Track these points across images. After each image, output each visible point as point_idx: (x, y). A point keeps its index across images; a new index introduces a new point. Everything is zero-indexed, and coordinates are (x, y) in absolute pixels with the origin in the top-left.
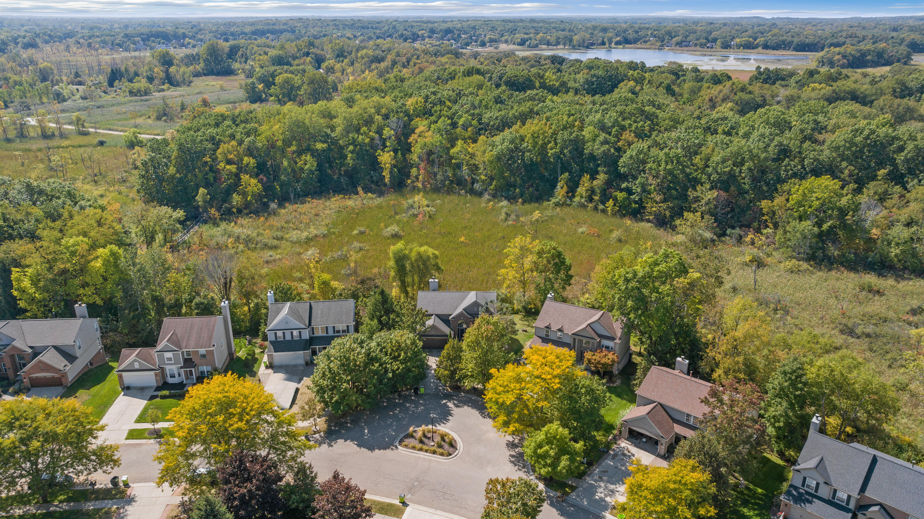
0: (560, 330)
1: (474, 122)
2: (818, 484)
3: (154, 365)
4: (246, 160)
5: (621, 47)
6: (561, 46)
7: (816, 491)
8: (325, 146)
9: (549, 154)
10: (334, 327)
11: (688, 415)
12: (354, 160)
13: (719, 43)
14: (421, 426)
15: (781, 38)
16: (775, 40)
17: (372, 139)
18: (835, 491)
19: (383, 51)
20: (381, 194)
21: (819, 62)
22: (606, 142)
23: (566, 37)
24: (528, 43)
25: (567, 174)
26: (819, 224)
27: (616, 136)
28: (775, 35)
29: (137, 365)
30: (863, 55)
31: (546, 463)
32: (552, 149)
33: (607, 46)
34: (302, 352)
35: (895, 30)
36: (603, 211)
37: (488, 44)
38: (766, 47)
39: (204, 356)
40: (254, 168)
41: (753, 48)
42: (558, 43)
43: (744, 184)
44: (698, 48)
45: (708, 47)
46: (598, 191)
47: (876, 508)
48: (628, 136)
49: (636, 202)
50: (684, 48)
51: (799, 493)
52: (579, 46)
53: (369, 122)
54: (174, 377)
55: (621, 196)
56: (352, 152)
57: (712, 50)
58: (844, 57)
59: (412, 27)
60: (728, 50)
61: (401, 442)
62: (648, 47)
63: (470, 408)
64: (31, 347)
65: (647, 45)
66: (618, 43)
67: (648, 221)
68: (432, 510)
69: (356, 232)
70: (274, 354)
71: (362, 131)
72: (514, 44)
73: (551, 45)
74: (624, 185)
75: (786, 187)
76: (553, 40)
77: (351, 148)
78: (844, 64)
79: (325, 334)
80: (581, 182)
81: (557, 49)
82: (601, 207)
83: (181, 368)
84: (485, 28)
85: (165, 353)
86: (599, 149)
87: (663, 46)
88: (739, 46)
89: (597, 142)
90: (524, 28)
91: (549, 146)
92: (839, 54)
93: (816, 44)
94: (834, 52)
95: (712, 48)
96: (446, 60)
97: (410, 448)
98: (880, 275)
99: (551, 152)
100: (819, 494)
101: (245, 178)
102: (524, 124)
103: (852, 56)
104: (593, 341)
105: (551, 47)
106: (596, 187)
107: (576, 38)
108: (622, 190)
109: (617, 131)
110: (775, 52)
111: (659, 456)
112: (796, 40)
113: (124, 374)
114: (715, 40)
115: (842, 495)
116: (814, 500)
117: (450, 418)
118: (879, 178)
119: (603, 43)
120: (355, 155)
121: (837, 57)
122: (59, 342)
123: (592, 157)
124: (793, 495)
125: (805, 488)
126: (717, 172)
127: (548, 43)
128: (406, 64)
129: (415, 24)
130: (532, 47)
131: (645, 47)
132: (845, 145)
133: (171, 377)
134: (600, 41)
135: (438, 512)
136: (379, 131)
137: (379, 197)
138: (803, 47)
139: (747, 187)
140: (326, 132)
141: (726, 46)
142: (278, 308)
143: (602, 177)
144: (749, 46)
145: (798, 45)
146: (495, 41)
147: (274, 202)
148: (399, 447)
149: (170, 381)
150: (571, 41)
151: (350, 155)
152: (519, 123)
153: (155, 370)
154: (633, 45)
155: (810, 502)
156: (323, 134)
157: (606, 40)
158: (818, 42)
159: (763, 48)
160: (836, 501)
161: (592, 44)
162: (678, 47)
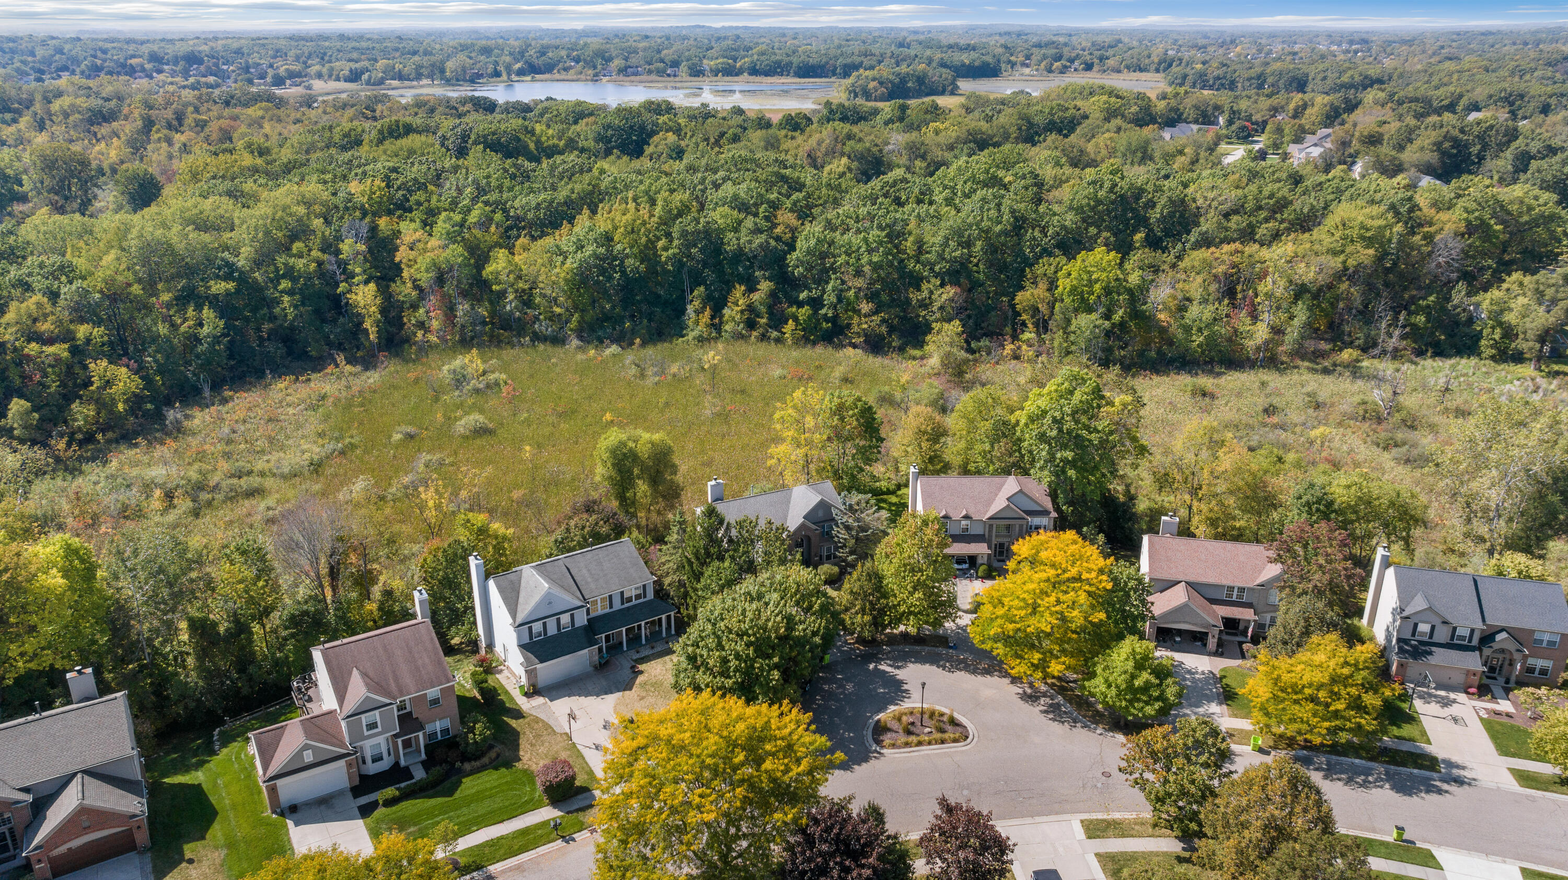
0: (966, 517)
1: (498, 216)
2: (1433, 627)
3: (342, 745)
4: (82, 331)
5: (529, 78)
6: (425, 81)
7: (1431, 636)
8: (231, 286)
9: (663, 259)
10: (622, 593)
11: (1231, 589)
12: (296, 307)
13: (684, 67)
14: (886, 708)
15: (774, 58)
16: (766, 61)
17: (320, 264)
18: (1455, 629)
19: (107, 100)
20: (368, 363)
21: (850, 92)
22: (758, 231)
23: (433, 65)
24: (365, 77)
25: (702, 288)
26: (1107, 316)
27: (767, 218)
28: (763, 54)
29: (308, 757)
30: (903, 80)
31: (1150, 696)
32: (666, 249)
33: (504, 77)
34: (586, 651)
35: (901, 45)
36: (778, 341)
37: (288, 82)
38: (754, 71)
39: (435, 702)
40: (103, 344)
41: (737, 75)
42: (419, 77)
43: (978, 272)
44: (653, 77)
45: (669, 75)
46: (763, 309)
47: (1503, 635)
48: (786, 217)
49: (827, 320)
50: (633, 78)
51: (1411, 646)
52: (458, 80)
53: (299, 232)
54: (381, 759)
55: (804, 313)
56: (290, 292)
57: (677, 79)
58: (881, 83)
59: (104, 52)
60: (700, 79)
61: (879, 742)
62: (575, 77)
63: (918, 666)
64: (26, 790)
65: (571, 74)
66: (521, 73)
67: (855, 346)
68: (1028, 820)
69: (397, 437)
70: (539, 666)
71: (294, 251)
72: (338, 79)
73: (409, 80)
74: (803, 295)
75: (1039, 269)
76: (409, 69)
77: (285, 284)
78: (883, 94)
79: (608, 610)
80: (731, 299)
81: (422, 86)
82: (775, 334)
83: (396, 736)
84: (263, 52)
85: (363, 716)
86: (750, 242)
87: (596, 75)
88: (716, 72)
89: (744, 231)
90: (339, 51)
91: (660, 244)
92: (874, 79)
93: (824, 66)
94: (867, 77)
95: (675, 76)
96: (260, 113)
97: (899, 747)
98: (1211, 372)
99: (665, 254)
100: (1436, 639)
101: (99, 368)
102: (594, 212)
103: (891, 82)
104: (1020, 522)
105: (407, 83)
106: (757, 303)
107: (450, 65)
108: (800, 305)
109: (766, 211)
110: (769, 80)
111: (1210, 654)
112: (795, 60)
113: (280, 783)
114: (675, 64)
115: (1463, 632)
116: (1434, 649)
117: (905, 687)
118: (1137, 245)
119: (497, 74)
120: (298, 297)
121: (872, 85)
122: (93, 759)
123: (739, 255)
124: (1407, 651)
125: (1417, 638)
126: (944, 259)
127: (401, 77)
128: (175, 123)
129: (109, 45)
130: (374, 84)
131: (569, 77)
132: (1089, 204)
133: (374, 761)
134: (490, 71)
135: (1038, 819)
136: (330, 247)
137: (366, 369)
138: (808, 71)
139: (982, 276)
140: (223, 259)
141: (696, 72)
142: (512, 582)
143: (765, 286)
144: (730, 71)
145: (799, 68)
146: (299, 75)
147: (173, 408)
148: (884, 751)
149: (372, 768)
150: (442, 71)
151: (286, 298)
152: (586, 212)
153: (348, 755)
154: (547, 76)
155: (1431, 653)
156: (219, 262)
157: (501, 68)
158: (827, 63)
159: (750, 74)
160: (1455, 641)
161: (480, 76)
162: (621, 77)
